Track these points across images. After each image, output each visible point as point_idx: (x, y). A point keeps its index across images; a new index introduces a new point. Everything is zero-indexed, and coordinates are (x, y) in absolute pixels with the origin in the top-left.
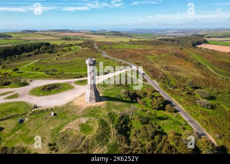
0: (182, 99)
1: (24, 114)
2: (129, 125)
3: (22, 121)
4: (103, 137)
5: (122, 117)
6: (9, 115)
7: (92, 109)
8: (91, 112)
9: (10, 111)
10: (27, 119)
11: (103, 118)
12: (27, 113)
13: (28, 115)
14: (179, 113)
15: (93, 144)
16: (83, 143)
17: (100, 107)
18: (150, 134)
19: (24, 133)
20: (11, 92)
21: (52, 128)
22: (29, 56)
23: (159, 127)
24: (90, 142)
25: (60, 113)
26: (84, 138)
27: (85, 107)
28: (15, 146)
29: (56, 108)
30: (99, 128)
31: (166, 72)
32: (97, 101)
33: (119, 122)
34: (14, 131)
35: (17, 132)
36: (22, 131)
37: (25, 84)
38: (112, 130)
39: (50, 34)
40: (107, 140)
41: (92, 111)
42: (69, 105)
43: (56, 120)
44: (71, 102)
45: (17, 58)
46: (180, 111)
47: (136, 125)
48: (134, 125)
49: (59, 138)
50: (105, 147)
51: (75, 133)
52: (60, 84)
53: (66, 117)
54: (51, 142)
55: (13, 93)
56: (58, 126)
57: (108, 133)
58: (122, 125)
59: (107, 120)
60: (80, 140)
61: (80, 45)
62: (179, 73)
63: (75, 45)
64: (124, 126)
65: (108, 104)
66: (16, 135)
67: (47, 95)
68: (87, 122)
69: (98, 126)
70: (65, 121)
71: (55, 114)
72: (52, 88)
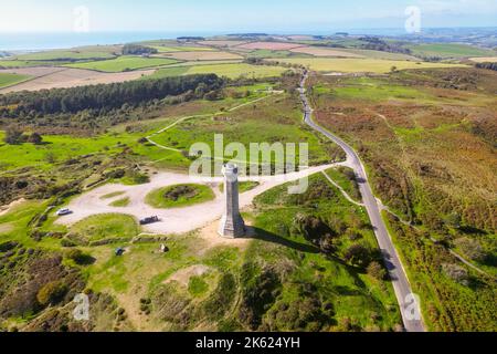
0: (416, 254)
1: (126, 240)
2: (274, 292)
3: (120, 252)
4: (217, 306)
5: (268, 275)
6: (107, 238)
7: (223, 250)
8: (219, 257)
9: (111, 229)
10: (127, 250)
11: (232, 272)
12: (130, 239)
13: (131, 242)
14: (393, 283)
15: (198, 315)
16: (184, 311)
17: (237, 248)
18: (302, 317)
19: (118, 272)
20: (120, 193)
21: (155, 273)
22: (176, 102)
23: (330, 306)
24: (195, 311)
25: (174, 248)
26: (188, 302)
27: (213, 244)
28: (102, 291)
29: (173, 236)
30: (216, 291)
31: (416, 180)
32: (237, 236)
33: (257, 283)
34: (107, 266)
35: (110, 270)
36: (117, 268)
37: (144, 179)
38: (237, 297)
39: (226, 46)
40: (222, 313)
41: (221, 255)
42: (192, 235)
43: (165, 260)
44: (197, 230)
45: (155, 106)
46: (396, 279)
47: (288, 294)
48: (285, 292)
49: (157, 293)
50: (215, 324)
51: (180, 291)
52: (197, 187)
53: (179, 258)
54: (146, 297)
55: (123, 196)
56: (163, 271)
57: (228, 302)
58: (260, 290)
59: (237, 276)
60: (182, 304)
61: (272, 81)
62: (445, 188)
63: (262, 82)
64: (264, 291)
65: (253, 245)
66: (108, 274)
67: (170, 206)
68: (204, 275)
69: (216, 285)
70: (176, 265)
71: (166, 249)
72: (182, 193)
